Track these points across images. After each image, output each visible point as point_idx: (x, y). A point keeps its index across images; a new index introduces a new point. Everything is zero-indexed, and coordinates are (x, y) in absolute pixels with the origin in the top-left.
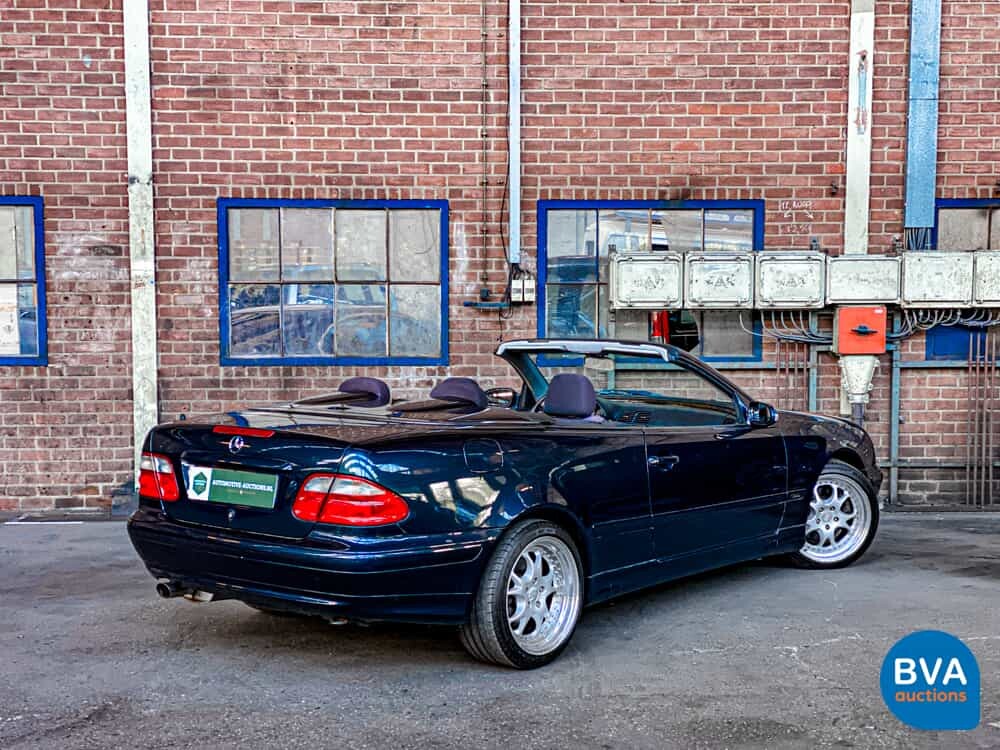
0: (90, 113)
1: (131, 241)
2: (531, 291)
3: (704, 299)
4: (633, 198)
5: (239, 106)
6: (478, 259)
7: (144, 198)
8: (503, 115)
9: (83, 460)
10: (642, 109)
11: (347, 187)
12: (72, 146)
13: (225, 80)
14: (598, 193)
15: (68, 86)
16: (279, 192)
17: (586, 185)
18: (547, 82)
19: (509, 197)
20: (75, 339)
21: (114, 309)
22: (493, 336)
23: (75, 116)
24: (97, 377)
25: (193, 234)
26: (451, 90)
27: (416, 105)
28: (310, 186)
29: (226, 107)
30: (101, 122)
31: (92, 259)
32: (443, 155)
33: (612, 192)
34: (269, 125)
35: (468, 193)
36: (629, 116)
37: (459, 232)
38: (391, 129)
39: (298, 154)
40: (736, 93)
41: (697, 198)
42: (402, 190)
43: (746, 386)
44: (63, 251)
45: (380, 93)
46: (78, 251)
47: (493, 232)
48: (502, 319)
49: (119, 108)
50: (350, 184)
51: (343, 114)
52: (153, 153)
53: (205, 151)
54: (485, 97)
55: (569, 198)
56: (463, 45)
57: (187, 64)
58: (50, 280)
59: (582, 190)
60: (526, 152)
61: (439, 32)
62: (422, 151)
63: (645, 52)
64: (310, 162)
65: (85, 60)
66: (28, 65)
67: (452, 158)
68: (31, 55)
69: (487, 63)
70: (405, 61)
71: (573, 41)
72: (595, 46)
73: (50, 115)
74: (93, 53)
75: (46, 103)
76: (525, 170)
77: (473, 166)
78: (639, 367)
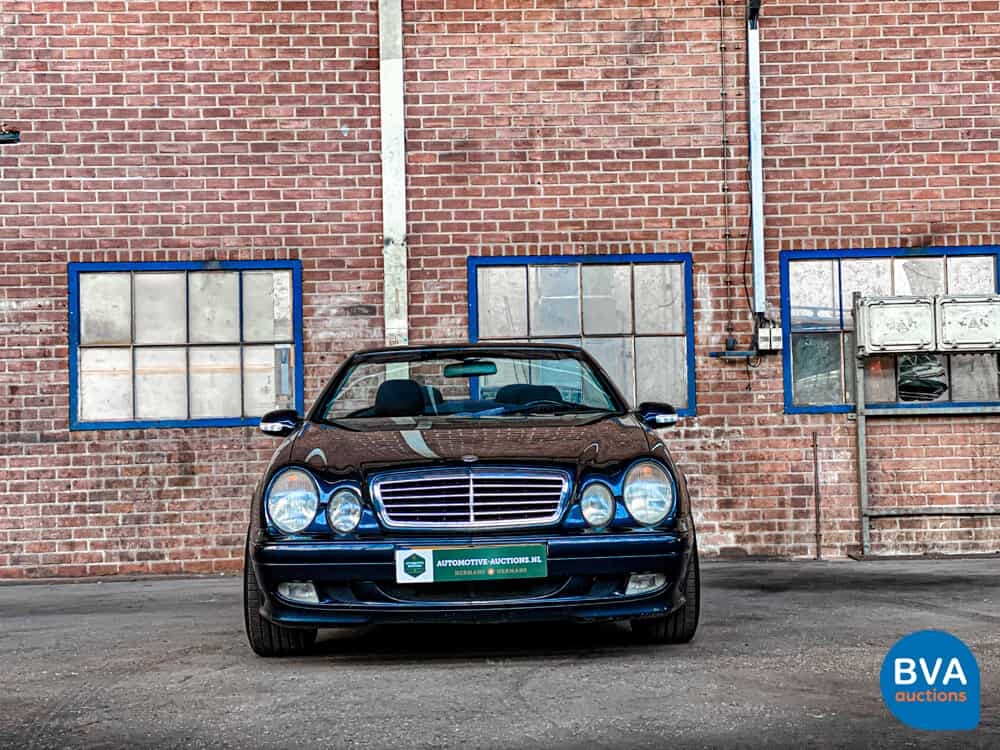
0: (348, 179)
1: (386, 300)
2: (778, 339)
3: (958, 341)
4: (874, 247)
5: (489, 168)
6: (722, 309)
7: (398, 258)
8: (745, 169)
10: (881, 160)
11: (593, 243)
12: (329, 211)
13: (475, 145)
14: (839, 242)
15: (327, 154)
16: (527, 249)
17: (827, 235)
18: (786, 137)
19: (752, 249)
21: (368, 367)
22: (739, 386)
23: (333, 183)
25: (444, 292)
26: (692, 147)
27: (658, 163)
28: (557, 243)
29: (476, 170)
30: (357, 187)
31: (349, 319)
32: (685, 210)
33: (854, 241)
34: (517, 186)
35: (712, 246)
36: (868, 167)
37: (703, 284)
38: (634, 186)
39: (545, 212)
40: (973, 143)
41: (939, 244)
42: (646, 245)
44: (320, 312)
45: (623, 152)
46: (334, 311)
47: (734, 285)
48: (750, 368)
49: (375, 173)
50: (595, 240)
51: (588, 173)
52: (408, 215)
53: (456, 212)
54: (724, 153)
55: (810, 248)
56: (702, 104)
57: (440, 131)
58: (307, 341)
59: (824, 240)
60: (768, 204)
61: (679, 93)
62: (665, 206)
63: (881, 105)
64: (556, 220)
65: (343, 129)
66: (289, 135)
67: (694, 212)
68: (293, 126)
69: (727, 121)
70: (648, 121)
71: (810, 98)
72: (832, 101)
73: (309, 182)
74: (351, 123)
75: (305, 170)
76: (768, 222)
77: (715, 219)
78: (890, 412)
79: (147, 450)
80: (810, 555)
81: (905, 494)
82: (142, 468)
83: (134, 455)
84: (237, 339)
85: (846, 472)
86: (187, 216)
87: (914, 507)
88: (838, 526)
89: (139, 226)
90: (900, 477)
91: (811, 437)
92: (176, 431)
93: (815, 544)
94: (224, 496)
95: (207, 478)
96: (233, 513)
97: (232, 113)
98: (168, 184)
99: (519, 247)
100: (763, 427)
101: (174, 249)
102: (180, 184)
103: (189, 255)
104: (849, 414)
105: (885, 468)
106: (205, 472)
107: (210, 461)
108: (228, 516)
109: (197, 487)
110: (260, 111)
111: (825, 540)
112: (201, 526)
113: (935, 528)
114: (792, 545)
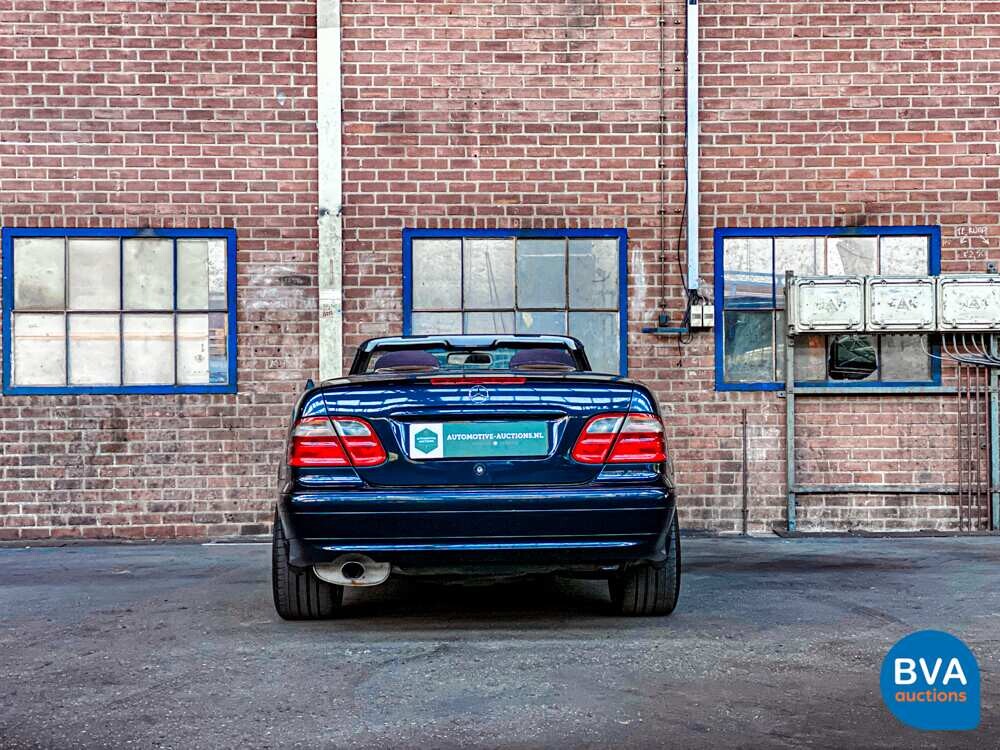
0: (284, 148)
1: (320, 270)
2: (709, 316)
3: (886, 322)
4: (808, 226)
5: (426, 141)
6: (656, 286)
7: (333, 229)
8: (682, 146)
9: (269, 487)
10: (817, 139)
11: (528, 217)
12: (264, 180)
13: (412, 116)
14: (774, 220)
15: (263, 123)
16: (463, 222)
17: (762, 213)
18: (724, 114)
19: (687, 226)
20: (264, 367)
21: (302, 338)
22: (671, 362)
23: (269, 152)
24: (284, 404)
26: (629, 122)
27: (595, 137)
28: (492, 216)
29: (413, 142)
30: (293, 157)
31: (285, 289)
32: (621, 185)
34: (454, 158)
35: (647, 222)
36: (804, 145)
37: (637, 259)
38: (571, 160)
39: (481, 185)
40: (910, 122)
41: (873, 224)
42: (581, 219)
43: (926, 411)
44: (254, 282)
45: (561, 126)
46: (268, 281)
47: (669, 261)
48: (682, 345)
49: (311, 143)
50: (530, 215)
51: (524, 147)
52: (343, 185)
53: (392, 184)
54: (662, 129)
55: (744, 226)
56: (641, 79)
57: (376, 101)
58: (242, 310)
59: (758, 218)
60: (704, 181)
61: (617, 67)
62: (601, 181)
63: (819, 84)
64: (493, 193)
65: (279, 98)
66: (225, 103)
67: (630, 188)
68: (228, 94)
69: (664, 97)
70: (585, 95)
71: (749, 74)
72: (770, 78)
73: (245, 151)
74: (288, 92)
75: (241, 139)
76: (703, 199)
77: (652, 195)
78: (819, 390)
79: (80, 416)
80: (736, 531)
81: (831, 472)
82: (74, 435)
83: (66, 420)
84: (171, 307)
85: (774, 449)
86: (122, 183)
87: (840, 485)
88: (765, 502)
89: (74, 192)
90: (828, 455)
91: (741, 414)
92: (109, 398)
93: (742, 520)
94: (155, 463)
95: (139, 445)
96: (165, 481)
97: (167, 79)
98: (103, 150)
99: (454, 220)
100: (694, 403)
101: (108, 216)
102: (116, 150)
103: (123, 221)
104: (779, 393)
105: (813, 445)
106: (137, 439)
107: (142, 428)
108: (161, 482)
109: (129, 453)
110: (196, 77)
111: (752, 516)
112: (133, 493)
113: (860, 505)
114: (719, 520)
